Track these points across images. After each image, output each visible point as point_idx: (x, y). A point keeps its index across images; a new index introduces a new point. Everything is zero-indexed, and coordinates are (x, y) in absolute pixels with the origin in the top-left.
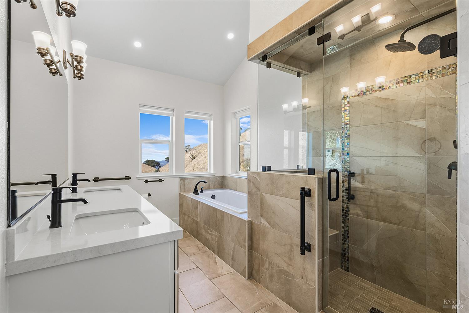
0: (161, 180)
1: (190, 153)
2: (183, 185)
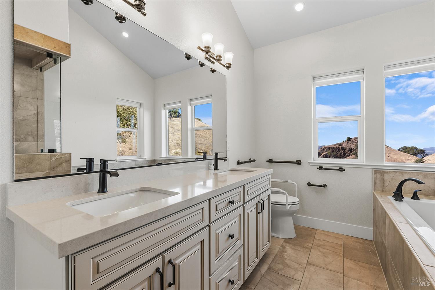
0: (341, 170)
2: (380, 181)
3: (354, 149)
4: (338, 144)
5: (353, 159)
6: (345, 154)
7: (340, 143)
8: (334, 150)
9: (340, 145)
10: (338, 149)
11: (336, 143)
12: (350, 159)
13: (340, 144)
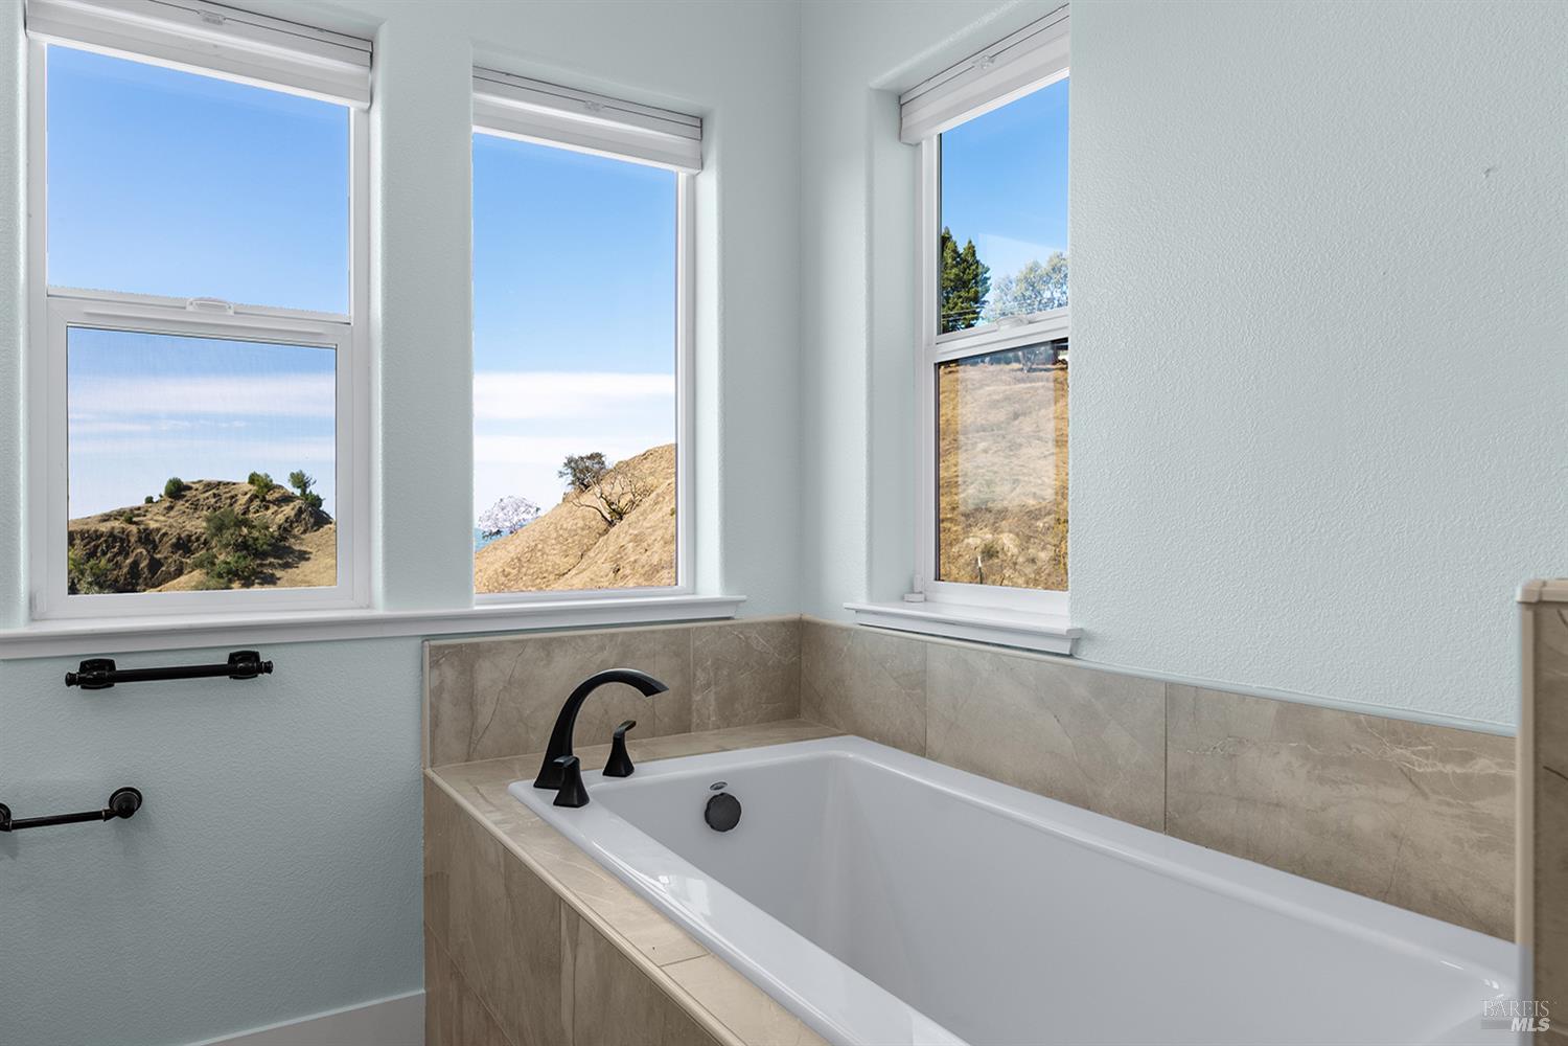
0: (245, 665)
1: (597, 489)
2: (456, 703)
3: (202, 539)
4: (119, 514)
5: (196, 588)
6: (155, 565)
7: (131, 510)
8: (96, 547)
9: (130, 521)
10: (122, 540)
11: (107, 510)
12: (183, 588)
13: (129, 516)
